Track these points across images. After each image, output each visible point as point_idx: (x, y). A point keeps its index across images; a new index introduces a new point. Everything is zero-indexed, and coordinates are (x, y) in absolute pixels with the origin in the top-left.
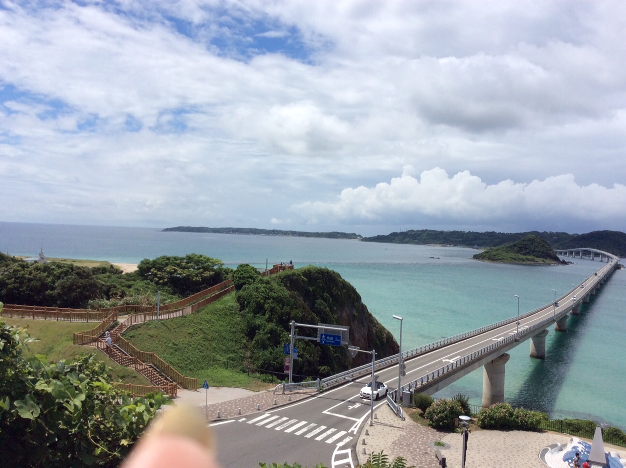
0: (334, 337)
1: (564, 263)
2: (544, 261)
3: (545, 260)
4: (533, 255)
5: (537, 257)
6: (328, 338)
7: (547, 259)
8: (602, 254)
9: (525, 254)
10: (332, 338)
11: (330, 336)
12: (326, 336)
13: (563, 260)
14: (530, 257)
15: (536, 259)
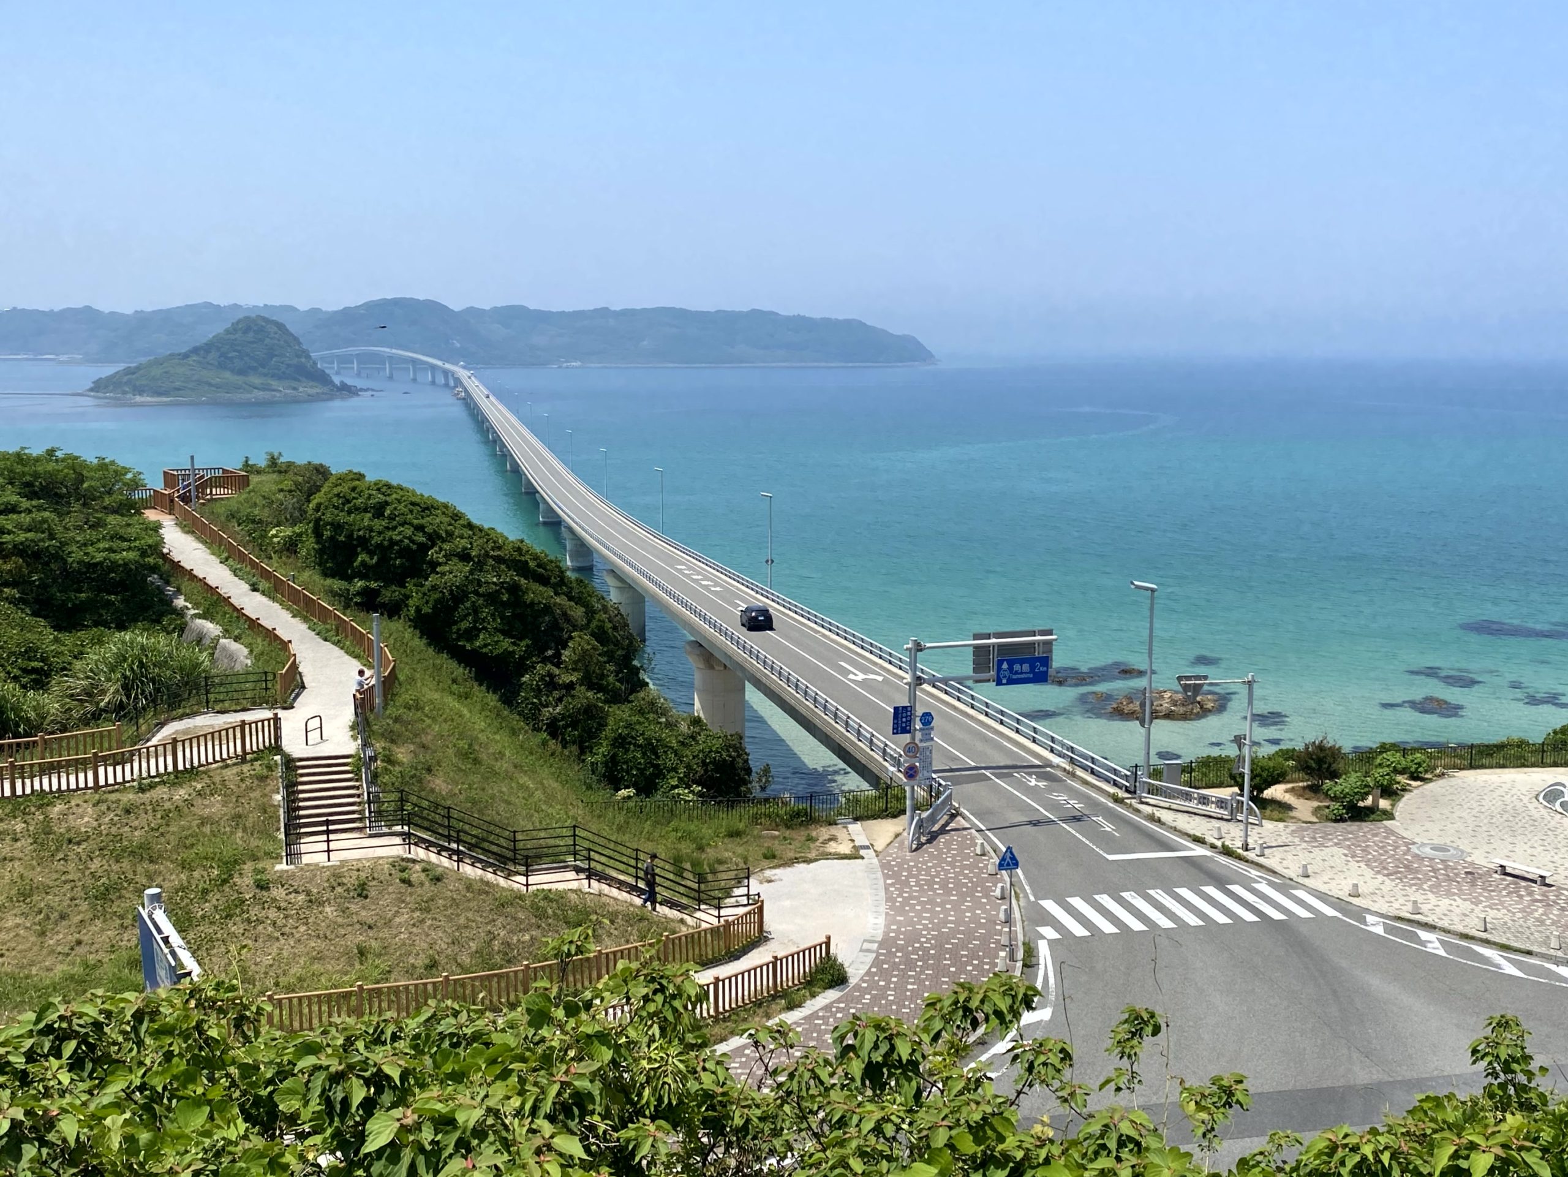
0: (1032, 661)
1: (347, 391)
2: (295, 389)
3: (295, 384)
4: (265, 375)
5: (280, 378)
6: (1017, 667)
7: (299, 381)
8: (414, 361)
9: (241, 372)
10: (1026, 667)
11: (1022, 662)
12: (1011, 663)
13: (342, 382)
14: (256, 380)
15: (274, 383)
